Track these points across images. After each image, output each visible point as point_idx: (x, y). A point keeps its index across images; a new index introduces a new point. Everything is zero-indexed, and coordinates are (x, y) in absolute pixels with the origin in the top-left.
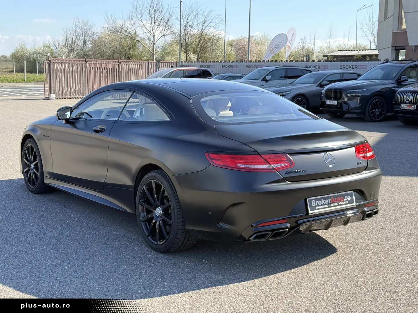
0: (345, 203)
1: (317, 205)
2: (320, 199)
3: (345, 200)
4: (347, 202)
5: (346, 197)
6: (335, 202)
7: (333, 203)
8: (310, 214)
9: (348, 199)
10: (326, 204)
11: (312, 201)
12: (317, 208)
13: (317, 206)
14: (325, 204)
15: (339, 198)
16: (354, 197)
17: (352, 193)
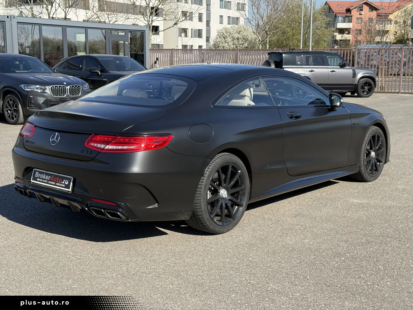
0: (61, 185)
1: (39, 177)
2: (42, 173)
3: (62, 182)
4: (64, 186)
5: (64, 180)
6: (53, 182)
7: (51, 181)
9: (66, 183)
10: (46, 180)
11: (37, 172)
12: (38, 179)
13: (39, 178)
15: (58, 178)
17: (71, 178)
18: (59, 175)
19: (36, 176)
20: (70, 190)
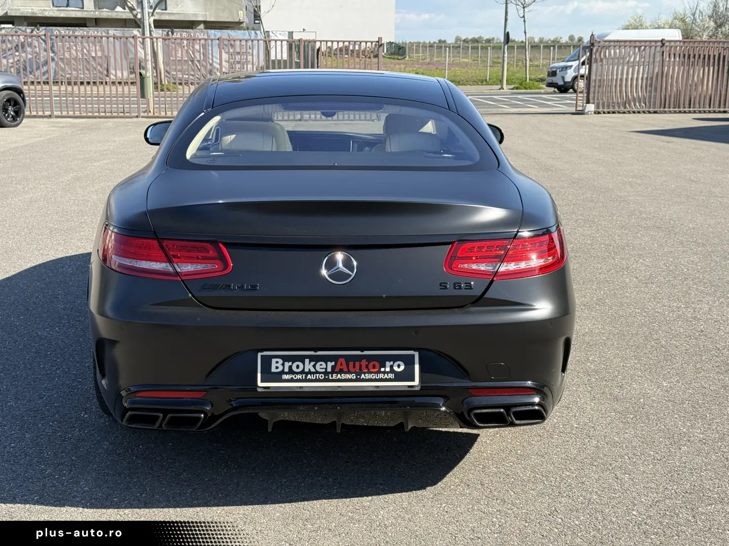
0: (381, 376)
1: (286, 370)
3: (383, 369)
4: (391, 376)
5: (388, 364)
6: (349, 372)
7: (341, 372)
8: (259, 390)
9: (396, 368)
10: (317, 372)
11: (274, 361)
12: (285, 377)
13: (286, 373)
14: (313, 370)
15: (364, 362)
16: (417, 367)
17: (413, 356)
18: (366, 353)
19: (273, 370)
20: (416, 382)
